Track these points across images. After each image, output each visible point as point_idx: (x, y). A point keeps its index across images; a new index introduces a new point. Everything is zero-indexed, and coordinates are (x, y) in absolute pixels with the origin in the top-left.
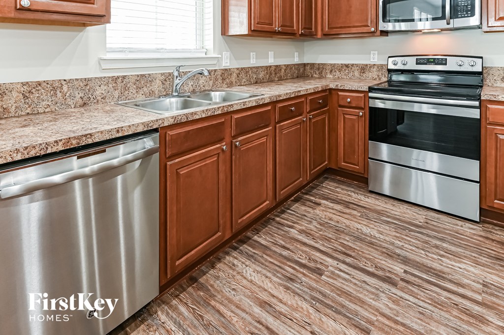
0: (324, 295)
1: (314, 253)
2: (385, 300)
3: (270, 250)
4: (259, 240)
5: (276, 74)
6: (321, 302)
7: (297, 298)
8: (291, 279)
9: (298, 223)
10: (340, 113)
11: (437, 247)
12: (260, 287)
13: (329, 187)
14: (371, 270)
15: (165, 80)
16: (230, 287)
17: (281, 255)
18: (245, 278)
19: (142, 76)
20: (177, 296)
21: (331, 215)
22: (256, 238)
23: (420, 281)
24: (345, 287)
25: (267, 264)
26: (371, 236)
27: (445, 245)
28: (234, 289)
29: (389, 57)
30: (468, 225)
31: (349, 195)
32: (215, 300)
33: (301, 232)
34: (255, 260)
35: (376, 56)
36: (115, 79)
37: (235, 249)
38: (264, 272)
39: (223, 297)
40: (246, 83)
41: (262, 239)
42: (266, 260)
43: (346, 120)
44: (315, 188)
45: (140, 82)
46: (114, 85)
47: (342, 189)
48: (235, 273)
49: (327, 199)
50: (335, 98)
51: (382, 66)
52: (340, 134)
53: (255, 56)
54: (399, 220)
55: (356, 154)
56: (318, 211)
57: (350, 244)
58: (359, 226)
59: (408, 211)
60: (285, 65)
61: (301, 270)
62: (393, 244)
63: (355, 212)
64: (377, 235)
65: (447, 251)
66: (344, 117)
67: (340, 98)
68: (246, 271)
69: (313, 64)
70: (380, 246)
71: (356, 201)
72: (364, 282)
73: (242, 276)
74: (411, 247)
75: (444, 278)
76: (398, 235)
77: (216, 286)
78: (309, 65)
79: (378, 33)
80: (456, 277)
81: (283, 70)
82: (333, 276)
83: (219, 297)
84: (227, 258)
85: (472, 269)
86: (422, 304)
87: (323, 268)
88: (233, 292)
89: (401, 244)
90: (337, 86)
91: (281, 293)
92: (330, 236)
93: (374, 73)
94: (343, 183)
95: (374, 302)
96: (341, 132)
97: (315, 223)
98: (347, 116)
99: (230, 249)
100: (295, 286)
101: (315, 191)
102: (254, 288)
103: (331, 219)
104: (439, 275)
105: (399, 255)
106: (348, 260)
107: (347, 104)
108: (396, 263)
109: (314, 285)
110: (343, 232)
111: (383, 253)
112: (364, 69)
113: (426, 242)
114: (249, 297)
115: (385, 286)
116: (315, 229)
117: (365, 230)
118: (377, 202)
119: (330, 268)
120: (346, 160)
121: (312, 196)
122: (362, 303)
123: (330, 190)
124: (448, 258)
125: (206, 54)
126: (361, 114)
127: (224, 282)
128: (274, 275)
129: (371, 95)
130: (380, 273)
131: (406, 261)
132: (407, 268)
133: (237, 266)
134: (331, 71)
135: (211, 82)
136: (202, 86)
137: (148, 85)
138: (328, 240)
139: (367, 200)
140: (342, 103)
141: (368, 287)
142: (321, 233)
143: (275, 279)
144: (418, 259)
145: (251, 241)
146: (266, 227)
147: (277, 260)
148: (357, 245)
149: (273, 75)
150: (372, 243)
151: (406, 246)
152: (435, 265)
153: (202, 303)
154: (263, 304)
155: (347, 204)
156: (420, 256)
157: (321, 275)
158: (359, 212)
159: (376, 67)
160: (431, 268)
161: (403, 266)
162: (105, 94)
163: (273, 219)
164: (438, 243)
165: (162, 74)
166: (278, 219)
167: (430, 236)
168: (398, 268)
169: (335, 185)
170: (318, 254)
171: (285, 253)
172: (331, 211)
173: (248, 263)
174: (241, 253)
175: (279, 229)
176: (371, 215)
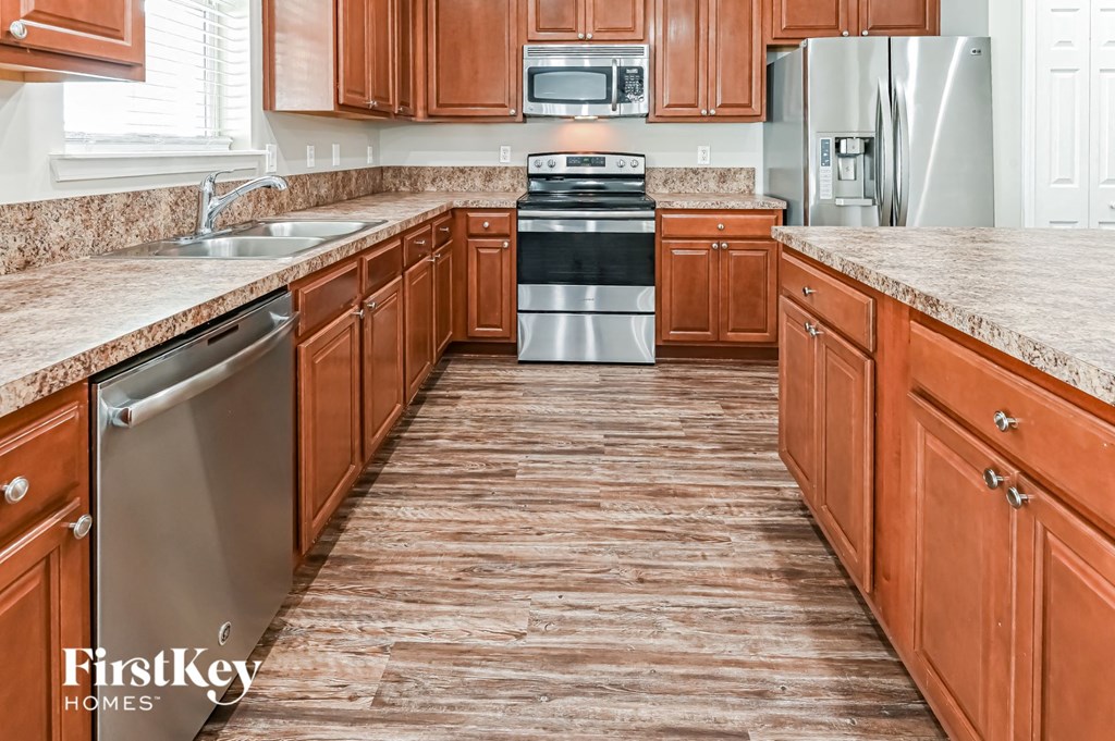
0: (531, 494)
1: (490, 456)
2: (599, 470)
3: (422, 475)
4: (393, 470)
5: (344, 187)
6: (531, 502)
7: (497, 510)
8: (477, 496)
9: (442, 430)
10: (472, 248)
11: (625, 401)
12: (438, 521)
13: (458, 371)
14: (569, 448)
15: (176, 204)
16: (391, 541)
17: (442, 475)
18: (407, 521)
19: (137, 194)
20: (307, 589)
21: (484, 406)
22: (386, 469)
23: (625, 440)
24: (549, 476)
25: (429, 493)
26: (549, 414)
27: (632, 397)
28: (399, 540)
29: (530, 155)
30: (645, 370)
31: (494, 375)
32: (378, 564)
33: (455, 438)
34: (407, 495)
35: (508, 154)
36: (86, 203)
37: (363, 494)
38: (432, 503)
39: (388, 555)
40: (304, 206)
41: (397, 467)
42: (425, 489)
43: (482, 257)
44: (438, 379)
45: (133, 210)
46: (84, 217)
47: (480, 370)
48: (386, 523)
49: (466, 387)
50: (461, 223)
51: (518, 169)
52: (472, 281)
53: (313, 152)
54: (571, 386)
55: (498, 309)
56: (461, 406)
57: (530, 431)
58: (529, 407)
59: (578, 373)
60: (356, 170)
61: (484, 480)
62: (578, 414)
63: (514, 393)
64: (557, 410)
65: (637, 402)
66: (478, 253)
67: (471, 223)
68: (403, 513)
69: (400, 168)
70: (567, 421)
71: (507, 380)
72: (568, 462)
73: (401, 520)
74: (599, 411)
75: (645, 429)
76: (580, 402)
77: (367, 549)
78: (391, 171)
79: (520, 118)
80: (656, 423)
81: (354, 180)
82: (528, 470)
83: (382, 558)
84: (357, 510)
85: (666, 411)
86: (636, 459)
87: (512, 467)
88: (402, 544)
89: (587, 411)
90: (466, 203)
91: (474, 515)
92: (498, 430)
93: (506, 181)
94: (475, 361)
95: (589, 478)
96: (473, 278)
97: (467, 422)
98: (482, 251)
99: (354, 499)
100: (488, 500)
101: (439, 382)
102: (430, 526)
103: (486, 411)
104: (640, 427)
105: (591, 423)
106: (538, 448)
107: (483, 232)
108: (592, 432)
109: (512, 489)
110: (512, 420)
111: (572, 426)
112: (490, 174)
113: (613, 400)
114: (431, 538)
115: (592, 457)
116: (472, 429)
117: (538, 409)
118: (536, 374)
119: (520, 464)
120: (483, 323)
121: (437, 389)
122: (577, 483)
123: (462, 375)
124: (641, 408)
125: (230, 148)
126: (506, 244)
127: (376, 539)
128: (451, 500)
129: (521, 213)
130: (581, 447)
131: (601, 426)
132: (606, 432)
133: (384, 513)
134: (434, 180)
135: (251, 204)
136: (236, 214)
137: (147, 215)
138: (499, 435)
139: (521, 374)
140: (474, 230)
141: (576, 466)
142: (483, 430)
143: (453, 504)
144: (613, 420)
145: (380, 476)
146: (394, 450)
147: (441, 483)
148: (538, 429)
149: (341, 190)
150: (555, 421)
151: (594, 411)
152: (632, 419)
153: (359, 577)
154: (457, 537)
155: (498, 386)
156: (613, 416)
157: (514, 475)
158: (520, 391)
159: (509, 171)
160: (629, 424)
161: (601, 432)
162: (67, 239)
163: (399, 437)
164: (625, 397)
165: (171, 191)
166: (406, 435)
167: (613, 393)
168: (597, 436)
169: (466, 366)
170: (495, 456)
171: (447, 471)
172: (480, 400)
173: (398, 503)
174: (376, 495)
175: (417, 446)
176: (535, 390)
